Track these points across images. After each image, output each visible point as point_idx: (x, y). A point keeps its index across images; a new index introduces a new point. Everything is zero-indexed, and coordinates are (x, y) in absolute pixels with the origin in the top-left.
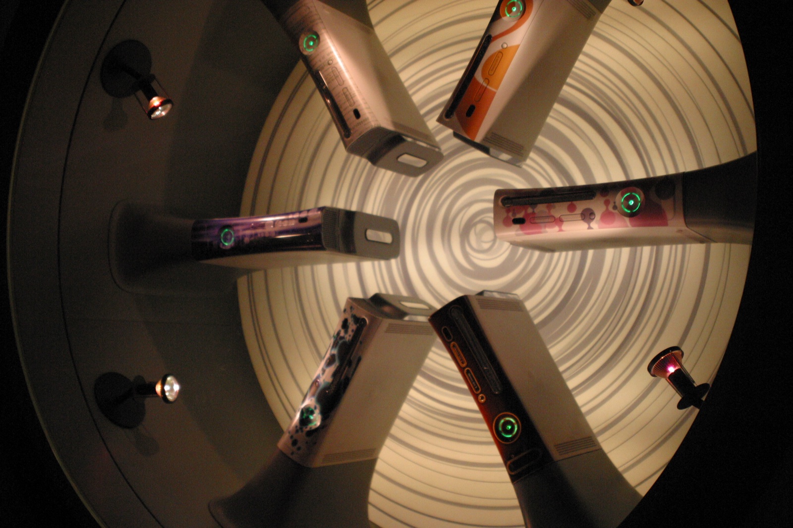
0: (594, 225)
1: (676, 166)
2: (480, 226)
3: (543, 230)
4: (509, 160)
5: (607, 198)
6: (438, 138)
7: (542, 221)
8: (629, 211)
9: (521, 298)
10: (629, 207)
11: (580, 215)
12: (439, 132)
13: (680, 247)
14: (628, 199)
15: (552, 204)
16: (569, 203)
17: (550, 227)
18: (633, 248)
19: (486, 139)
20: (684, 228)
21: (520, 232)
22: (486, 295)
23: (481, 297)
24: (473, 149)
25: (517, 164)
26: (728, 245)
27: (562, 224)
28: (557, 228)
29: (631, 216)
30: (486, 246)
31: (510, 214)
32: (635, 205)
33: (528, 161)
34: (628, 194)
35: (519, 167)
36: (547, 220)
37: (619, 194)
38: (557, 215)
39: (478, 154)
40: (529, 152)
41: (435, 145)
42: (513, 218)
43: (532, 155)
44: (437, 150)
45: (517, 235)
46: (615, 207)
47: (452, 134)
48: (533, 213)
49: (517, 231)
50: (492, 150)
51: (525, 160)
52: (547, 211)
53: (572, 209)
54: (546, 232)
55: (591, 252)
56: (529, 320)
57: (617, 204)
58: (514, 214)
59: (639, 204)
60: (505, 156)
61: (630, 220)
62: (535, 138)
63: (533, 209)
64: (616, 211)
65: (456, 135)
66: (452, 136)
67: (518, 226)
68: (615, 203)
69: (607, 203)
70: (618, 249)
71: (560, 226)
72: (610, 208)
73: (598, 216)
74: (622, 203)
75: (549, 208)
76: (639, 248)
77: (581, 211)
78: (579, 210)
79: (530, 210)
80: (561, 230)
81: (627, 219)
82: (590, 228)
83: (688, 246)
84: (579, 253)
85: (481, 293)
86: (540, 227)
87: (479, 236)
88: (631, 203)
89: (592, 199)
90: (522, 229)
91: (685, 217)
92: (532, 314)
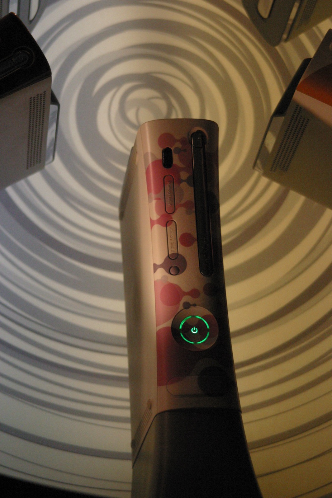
0: (161, 273)
1: (253, 408)
2: (162, 105)
3: (153, 195)
4: (266, 148)
5: (203, 295)
6: (303, 37)
7: (167, 194)
8: (181, 327)
9: (47, 167)
10: (187, 327)
11: (176, 252)
12: (313, 38)
13: (127, 414)
14: (200, 325)
15: (194, 209)
16: (195, 235)
17: (157, 206)
18: (125, 343)
19: (300, 109)
20: (155, 411)
21: (150, 161)
22: (53, 108)
23: (48, 98)
24: (284, 90)
25: (258, 162)
26: (129, 487)
27: (162, 225)
28: (155, 217)
29: (174, 331)
30: (131, 114)
31: (178, 145)
32: (190, 336)
33: (264, 180)
34: (208, 327)
35: (255, 165)
36: (168, 202)
37: (207, 312)
38: (175, 217)
39: (276, 98)
40: (278, 181)
41: (292, 34)
42: (172, 149)
43: (275, 186)
44: (285, 36)
45: (146, 155)
46: (187, 306)
47: (309, 57)
48: (180, 181)
49: (153, 155)
50: (281, 119)
51: (265, 174)
52: (183, 202)
53: (186, 240)
54: (150, 201)
55: (119, 277)
56: (12, 180)
57: (192, 309)
58: (178, 151)
59: (192, 343)
60: (271, 142)
61: (167, 328)
62: (301, 191)
63: (187, 181)
64: (181, 307)
65: (306, 62)
66: (306, 57)
67: (160, 156)
68: (195, 305)
69: (194, 293)
70: (124, 318)
71: (159, 222)
72: (185, 299)
73: (174, 280)
74: (193, 316)
75: (187, 205)
76: (125, 351)
77: (182, 254)
78: (182, 250)
79: (184, 175)
80: (152, 223)
81: (169, 324)
82: (156, 267)
83: (129, 426)
84: (118, 258)
85: (54, 100)
86: (157, 192)
87: (148, 103)
88: (194, 331)
89: (201, 270)
90: (155, 163)
91: (171, 412)
92: (21, 183)
